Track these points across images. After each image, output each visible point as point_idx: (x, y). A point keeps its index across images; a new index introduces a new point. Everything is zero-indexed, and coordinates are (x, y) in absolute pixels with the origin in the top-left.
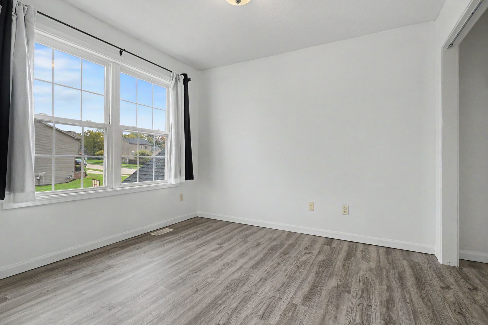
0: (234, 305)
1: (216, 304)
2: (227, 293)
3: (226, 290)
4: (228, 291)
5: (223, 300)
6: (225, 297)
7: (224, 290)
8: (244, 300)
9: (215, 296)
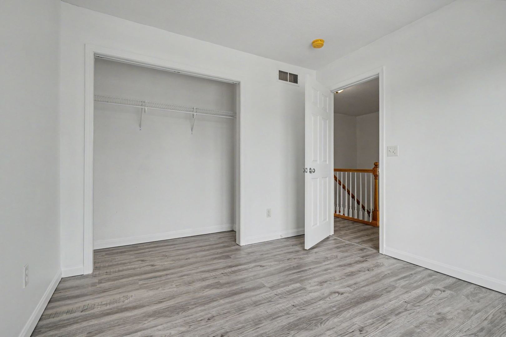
0: (321, 302)
1: (339, 308)
2: (324, 315)
3: (324, 319)
4: (321, 317)
5: (330, 310)
6: (327, 311)
7: (325, 320)
8: (310, 303)
9: (338, 316)
